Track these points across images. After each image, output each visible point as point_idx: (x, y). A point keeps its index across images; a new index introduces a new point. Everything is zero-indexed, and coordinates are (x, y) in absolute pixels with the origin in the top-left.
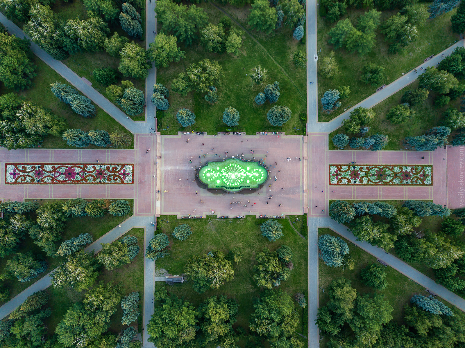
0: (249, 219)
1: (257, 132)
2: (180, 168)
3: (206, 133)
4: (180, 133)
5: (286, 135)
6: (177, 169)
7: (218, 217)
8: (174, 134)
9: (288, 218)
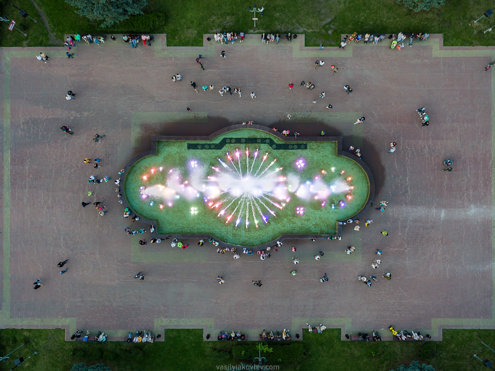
0: (192, 33)
1: (162, 339)
2: (434, 211)
3: (343, 338)
4: (437, 336)
5: (60, 331)
6: (444, 207)
7: (301, 38)
8: (456, 332)
9: (52, 35)
